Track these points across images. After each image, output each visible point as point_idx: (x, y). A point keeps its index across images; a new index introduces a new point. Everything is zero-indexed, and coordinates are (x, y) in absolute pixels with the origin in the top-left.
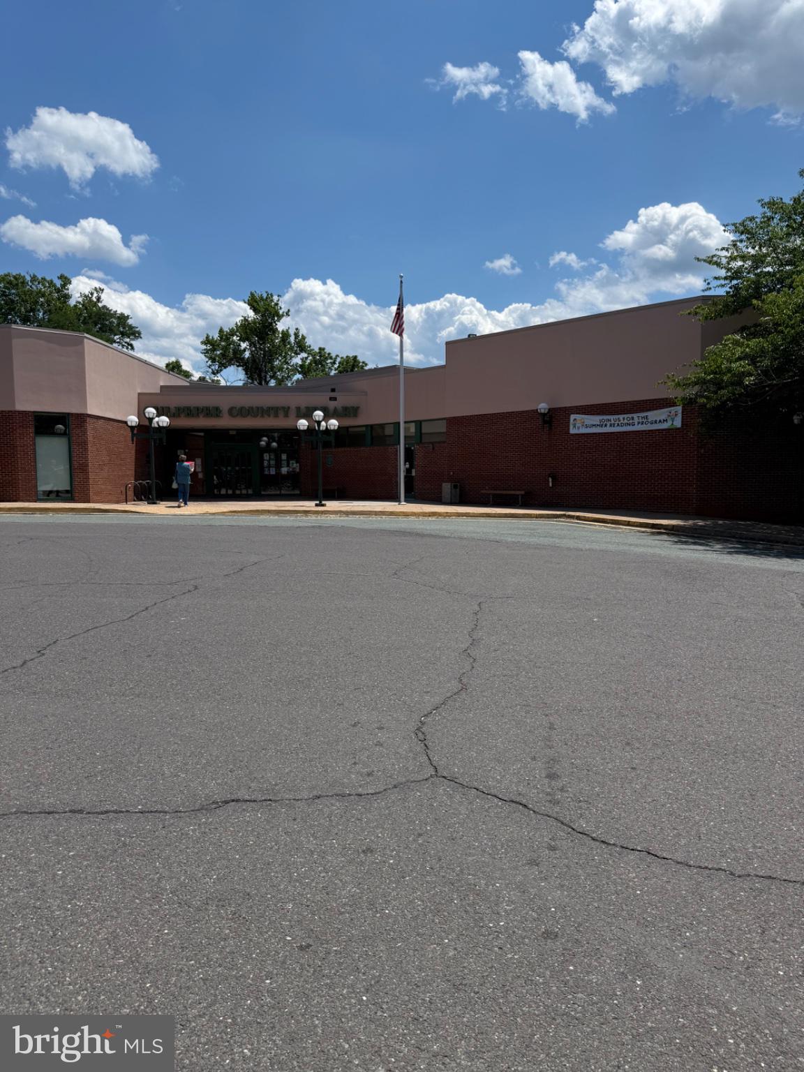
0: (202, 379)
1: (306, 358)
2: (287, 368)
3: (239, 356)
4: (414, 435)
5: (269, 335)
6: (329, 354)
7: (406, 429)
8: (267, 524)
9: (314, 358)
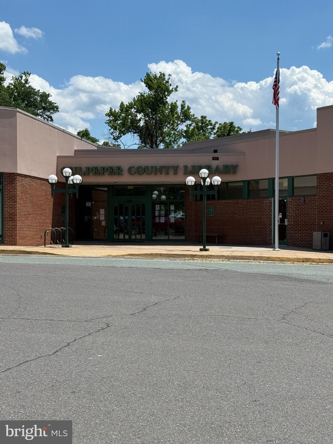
0: (106, 144)
1: (190, 125)
2: (174, 134)
3: (135, 124)
4: (287, 189)
5: (160, 107)
6: (210, 121)
7: (281, 184)
8: (160, 267)
9: (197, 124)
